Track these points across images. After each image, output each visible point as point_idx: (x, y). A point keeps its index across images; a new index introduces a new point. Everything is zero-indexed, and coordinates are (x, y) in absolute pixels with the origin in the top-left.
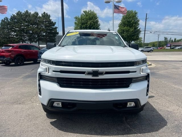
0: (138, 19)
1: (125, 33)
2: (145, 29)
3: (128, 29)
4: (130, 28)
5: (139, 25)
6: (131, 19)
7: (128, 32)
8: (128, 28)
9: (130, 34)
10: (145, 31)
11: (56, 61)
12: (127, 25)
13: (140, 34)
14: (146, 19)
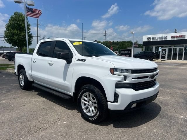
0: (29, 24)
1: (15, 36)
2: (38, 34)
3: (19, 33)
4: (21, 32)
5: (30, 30)
6: (21, 22)
7: (19, 36)
8: (19, 31)
9: (21, 39)
10: (38, 37)
11: (134, 70)
12: (17, 28)
13: (32, 39)
14: (38, 25)
